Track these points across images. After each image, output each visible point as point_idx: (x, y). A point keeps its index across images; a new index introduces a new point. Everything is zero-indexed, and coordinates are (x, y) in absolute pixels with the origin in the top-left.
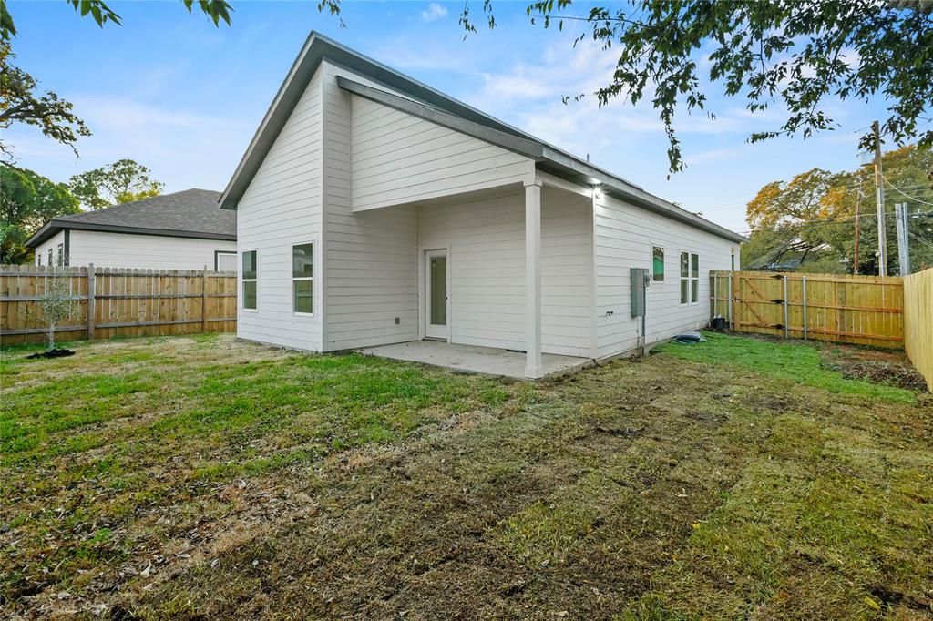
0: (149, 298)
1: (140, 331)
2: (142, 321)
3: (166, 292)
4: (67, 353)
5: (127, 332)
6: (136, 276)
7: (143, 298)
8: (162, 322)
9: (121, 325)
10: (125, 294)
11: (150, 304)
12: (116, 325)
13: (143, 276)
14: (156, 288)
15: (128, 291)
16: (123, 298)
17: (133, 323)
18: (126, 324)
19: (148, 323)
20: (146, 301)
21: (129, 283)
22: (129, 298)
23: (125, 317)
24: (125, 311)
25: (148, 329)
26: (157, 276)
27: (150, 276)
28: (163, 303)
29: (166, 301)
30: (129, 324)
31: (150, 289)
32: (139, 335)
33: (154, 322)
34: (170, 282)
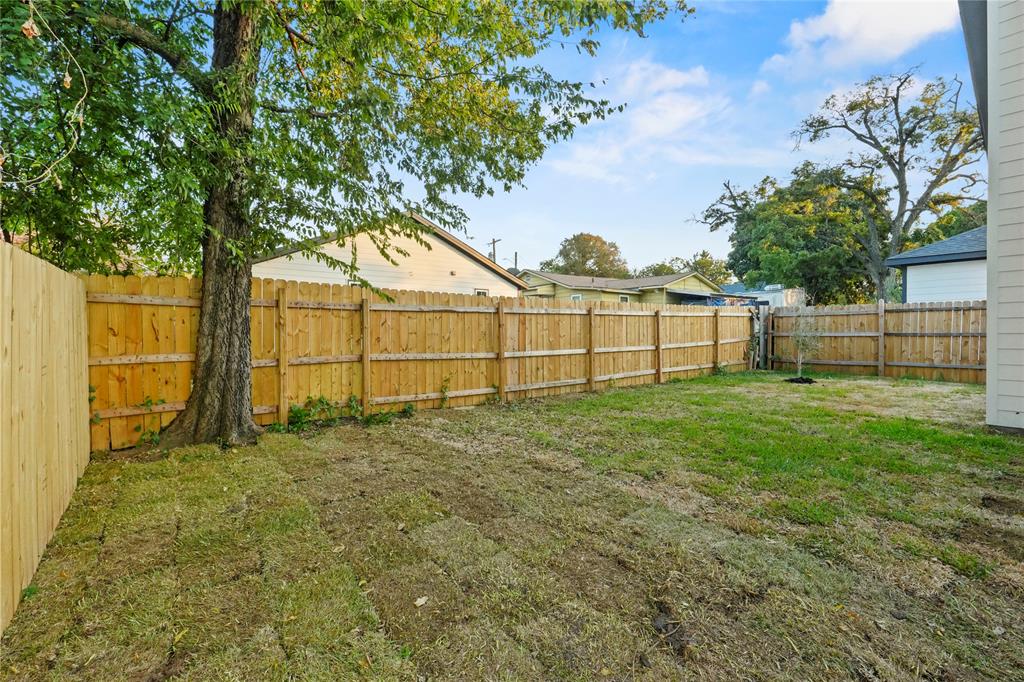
0: (947, 336)
1: (935, 374)
2: (937, 362)
3: (971, 329)
4: (810, 381)
5: (919, 372)
6: (931, 310)
7: (940, 336)
8: (965, 365)
9: (912, 364)
10: (918, 331)
11: (949, 343)
12: (907, 364)
13: (939, 310)
14: (957, 324)
15: (922, 327)
16: (914, 335)
17: (927, 363)
18: (919, 364)
19: (945, 365)
20: (945, 340)
21: (923, 320)
22: (922, 336)
23: (918, 356)
24: (918, 350)
25: (945, 372)
26: (957, 310)
27: (950, 310)
28: (967, 343)
29: (971, 341)
30: (922, 364)
31: (949, 325)
32: (934, 377)
33: (953, 364)
34: (977, 317)
